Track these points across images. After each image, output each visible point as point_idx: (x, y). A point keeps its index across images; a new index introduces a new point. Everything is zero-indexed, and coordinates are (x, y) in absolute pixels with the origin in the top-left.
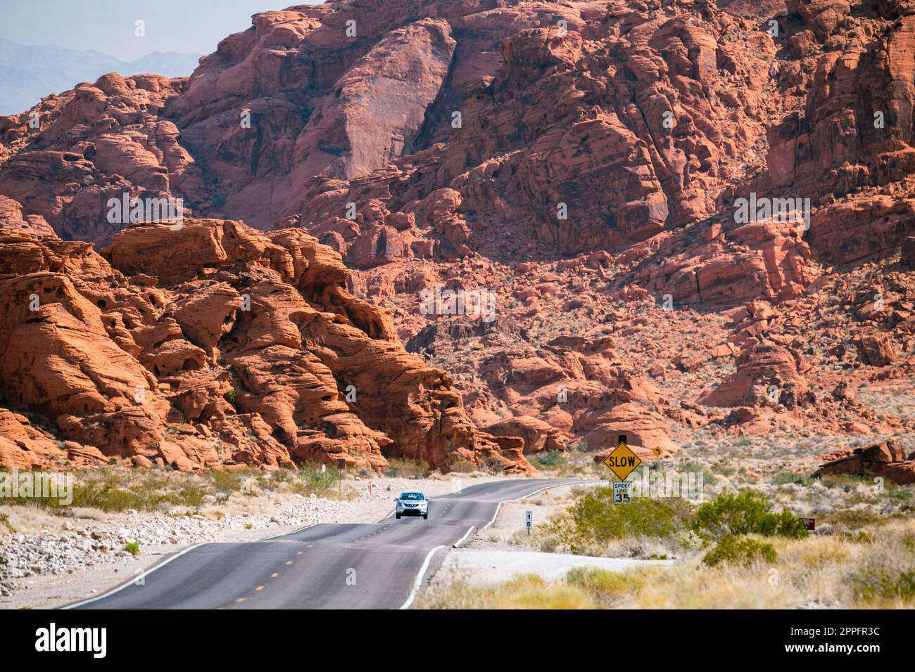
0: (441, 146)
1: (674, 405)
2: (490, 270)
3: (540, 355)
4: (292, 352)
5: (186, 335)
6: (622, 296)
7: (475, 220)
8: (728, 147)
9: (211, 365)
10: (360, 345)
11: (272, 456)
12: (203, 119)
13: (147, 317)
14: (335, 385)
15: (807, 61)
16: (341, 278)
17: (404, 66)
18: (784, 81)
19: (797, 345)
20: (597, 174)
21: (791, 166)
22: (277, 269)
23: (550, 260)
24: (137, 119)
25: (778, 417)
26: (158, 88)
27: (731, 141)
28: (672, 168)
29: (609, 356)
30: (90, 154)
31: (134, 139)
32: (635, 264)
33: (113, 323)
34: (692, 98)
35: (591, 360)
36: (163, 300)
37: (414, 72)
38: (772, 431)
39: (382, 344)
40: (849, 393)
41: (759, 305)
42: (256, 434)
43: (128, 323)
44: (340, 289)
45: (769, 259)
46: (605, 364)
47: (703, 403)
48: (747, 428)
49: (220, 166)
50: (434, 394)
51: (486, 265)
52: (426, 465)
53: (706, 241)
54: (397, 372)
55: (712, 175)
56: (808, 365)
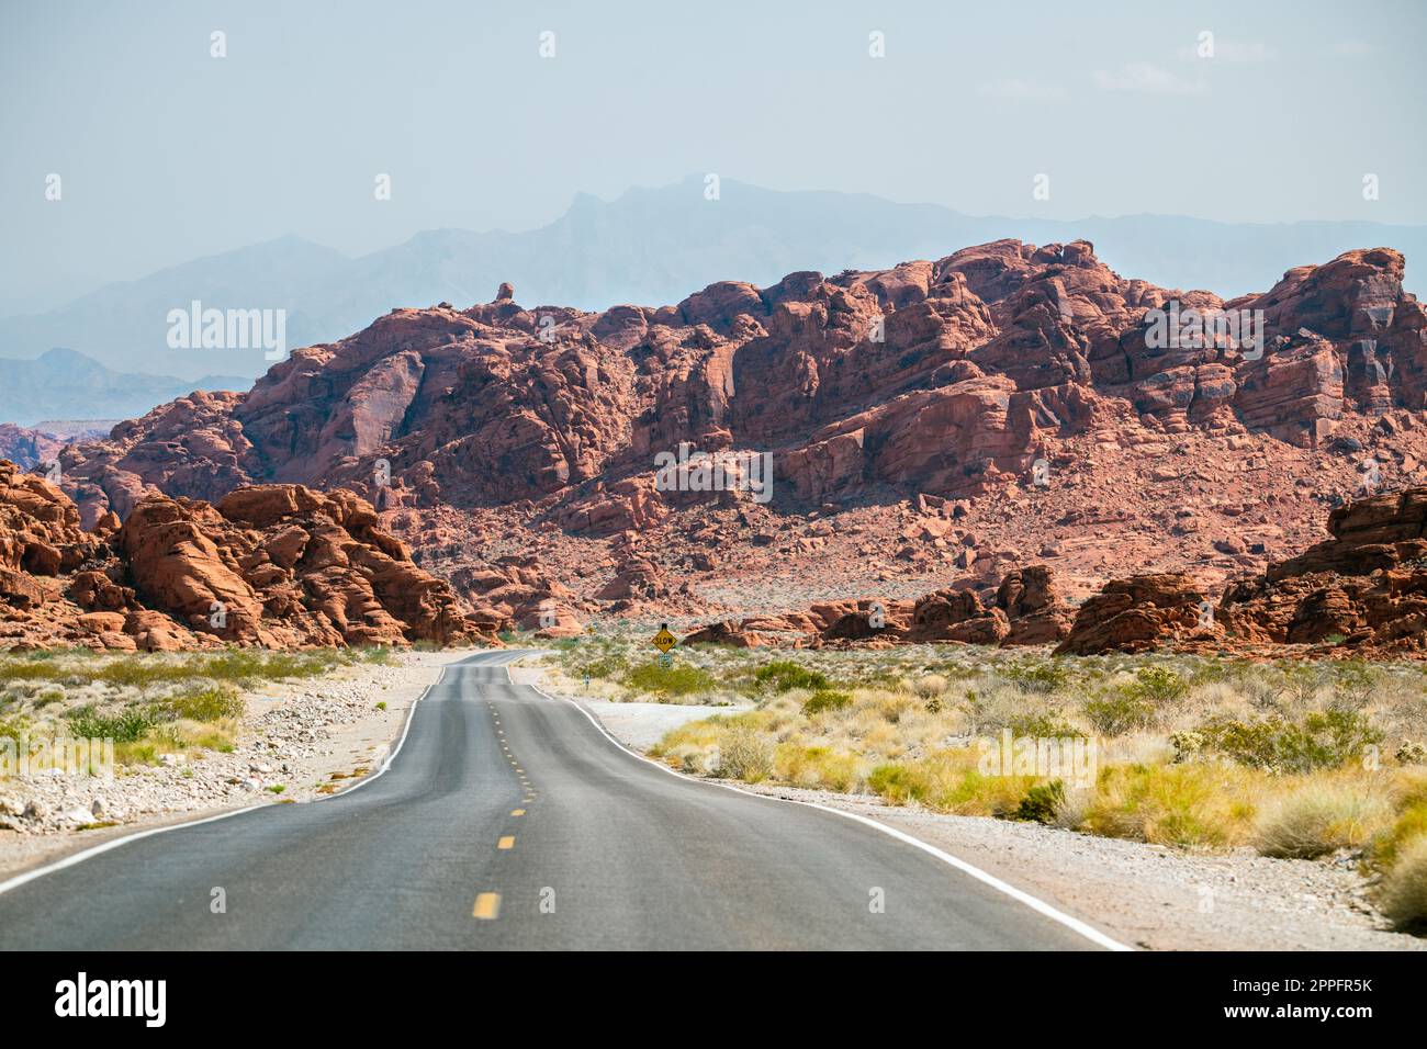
0: (417, 433)
1: (578, 599)
2: (453, 513)
3: (491, 569)
4: (343, 571)
5: (273, 560)
6: (541, 529)
7: (443, 481)
8: (607, 431)
9: (290, 580)
10: (388, 565)
11: (332, 639)
12: (259, 418)
13: (247, 549)
14: (372, 591)
15: (655, 376)
16: (373, 521)
17: (391, 382)
18: (641, 389)
19: (654, 558)
20: (523, 449)
21: (647, 444)
22: (331, 516)
23: (493, 506)
24: (215, 420)
25: (645, 605)
26: (229, 399)
27: (609, 428)
28: (571, 445)
29: (536, 568)
30: (185, 443)
31: (214, 433)
32: (549, 508)
33: (225, 554)
34: (583, 400)
35: (524, 571)
36: (256, 537)
37: (398, 385)
38: (642, 615)
39: (402, 563)
40: (690, 589)
41: (629, 533)
42: (320, 625)
43: (234, 553)
44: (373, 529)
45: (635, 503)
46: (533, 574)
47: (597, 598)
48: (626, 613)
49: (271, 449)
50: (437, 596)
51: (451, 511)
52: (441, 643)
53: (595, 492)
54: (413, 582)
55: (596, 449)
56: (662, 572)
